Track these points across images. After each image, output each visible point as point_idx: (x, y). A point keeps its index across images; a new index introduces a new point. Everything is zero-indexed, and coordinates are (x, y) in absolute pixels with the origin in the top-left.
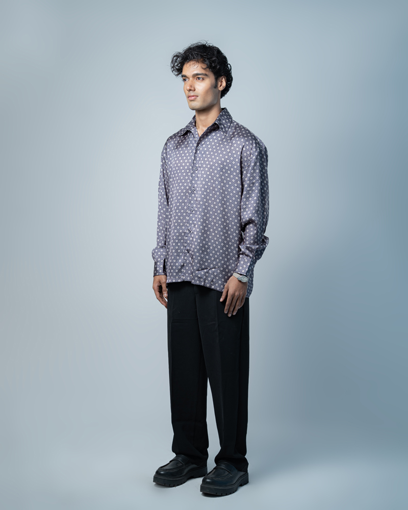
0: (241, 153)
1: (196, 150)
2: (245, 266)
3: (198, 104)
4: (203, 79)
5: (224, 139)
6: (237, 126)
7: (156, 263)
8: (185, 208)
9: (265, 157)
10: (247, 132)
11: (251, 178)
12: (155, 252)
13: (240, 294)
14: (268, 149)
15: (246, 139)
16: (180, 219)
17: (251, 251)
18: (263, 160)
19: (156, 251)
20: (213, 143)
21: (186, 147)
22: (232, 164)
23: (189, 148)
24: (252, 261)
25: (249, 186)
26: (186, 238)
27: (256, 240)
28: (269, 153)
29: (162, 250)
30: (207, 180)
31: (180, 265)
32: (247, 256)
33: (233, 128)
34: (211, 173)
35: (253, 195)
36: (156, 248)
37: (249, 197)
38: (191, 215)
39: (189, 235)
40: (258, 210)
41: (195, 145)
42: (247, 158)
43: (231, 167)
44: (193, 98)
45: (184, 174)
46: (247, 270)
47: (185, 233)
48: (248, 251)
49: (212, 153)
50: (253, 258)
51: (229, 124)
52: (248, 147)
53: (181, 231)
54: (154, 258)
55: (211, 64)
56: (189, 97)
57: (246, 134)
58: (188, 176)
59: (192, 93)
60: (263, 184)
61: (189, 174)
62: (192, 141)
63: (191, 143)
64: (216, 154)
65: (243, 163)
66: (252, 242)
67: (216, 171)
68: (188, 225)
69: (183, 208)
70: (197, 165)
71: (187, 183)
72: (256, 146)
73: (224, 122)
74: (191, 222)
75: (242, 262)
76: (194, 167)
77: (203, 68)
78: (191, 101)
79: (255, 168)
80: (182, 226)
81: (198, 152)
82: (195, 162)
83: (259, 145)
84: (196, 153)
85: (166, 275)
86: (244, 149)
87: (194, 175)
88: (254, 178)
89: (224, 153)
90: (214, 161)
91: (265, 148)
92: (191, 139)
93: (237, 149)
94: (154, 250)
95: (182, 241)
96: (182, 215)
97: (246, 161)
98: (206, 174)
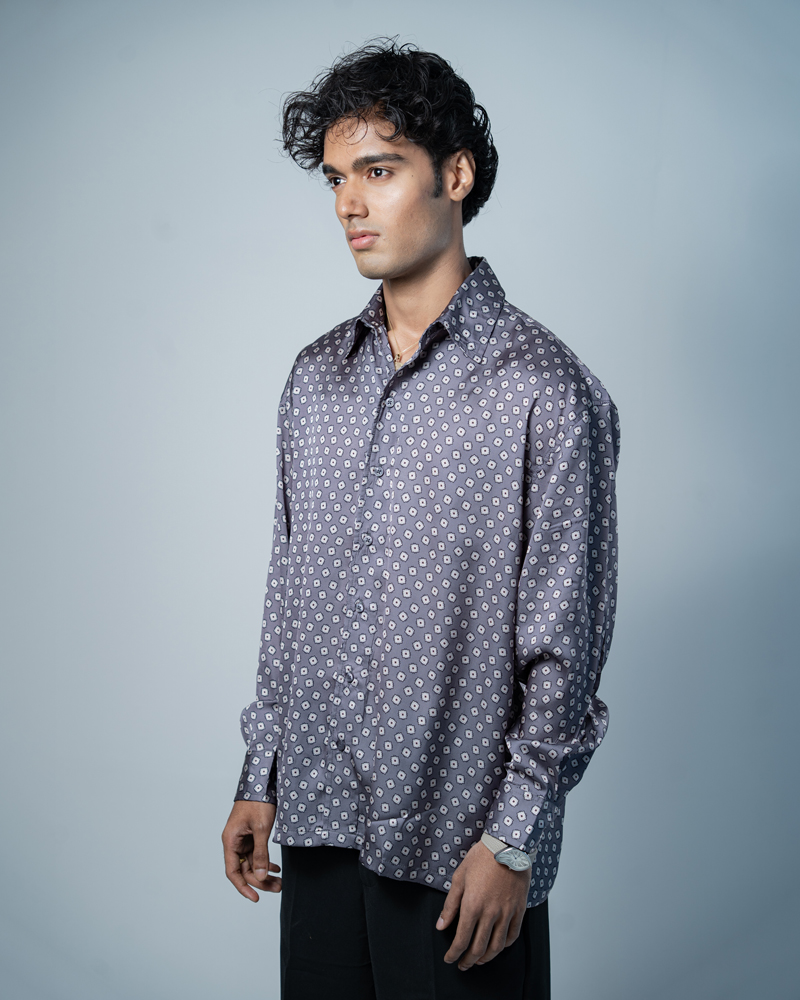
0: (528, 426)
1: (381, 411)
2: (522, 816)
3: (384, 258)
4: (391, 173)
5: (473, 374)
6: (519, 328)
7: (248, 759)
8: (340, 596)
9: (609, 438)
10: (553, 349)
11: (557, 513)
12: (249, 719)
13: (501, 912)
14: (620, 412)
15: (546, 375)
16: (322, 634)
17: (545, 764)
18: (602, 448)
19: (253, 716)
20: (437, 389)
21: (353, 395)
22: (497, 460)
23: (359, 399)
24: (547, 798)
25: (547, 538)
26: (337, 702)
27: (563, 723)
28: (623, 425)
29: (269, 717)
30: (413, 512)
31: (312, 787)
32: (533, 779)
33: (505, 335)
34: (426, 488)
35: (562, 571)
36: (254, 707)
37: (547, 576)
38: (356, 625)
39: (347, 692)
40: (576, 622)
41: (379, 391)
42: (545, 443)
43: (496, 471)
44: (365, 241)
45: (342, 485)
46: (529, 829)
47: (334, 682)
48: (533, 764)
49: (431, 422)
50: (550, 787)
51: (491, 322)
52: (549, 406)
53: (321, 674)
54: (246, 737)
55: (408, 118)
56: (351, 238)
57: (549, 356)
58: (353, 492)
59: (359, 226)
60: (597, 530)
61: (357, 487)
62: (372, 374)
63: (368, 382)
64: (445, 427)
65: (532, 457)
66: (548, 728)
67: (441, 486)
68: (344, 656)
69: (331, 599)
70: (383, 461)
71: (349, 515)
72: (579, 402)
73: (473, 314)
74: (354, 649)
75: (513, 802)
76: (372, 469)
77: (384, 139)
78: (360, 250)
79: (572, 478)
80: (327, 657)
81: (388, 416)
82: (375, 448)
83: (590, 396)
84: (379, 419)
85: (275, 803)
86: (537, 411)
87: (370, 492)
88: (567, 512)
89: (473, 423)
90: (438, 449)
91: (613, 408)
92: (367, 369)
93: (516, 410)
94: (246, 712)
95: (323, 707)
96: (327, 621)
97: (541, 452)
98: (412, 493)
